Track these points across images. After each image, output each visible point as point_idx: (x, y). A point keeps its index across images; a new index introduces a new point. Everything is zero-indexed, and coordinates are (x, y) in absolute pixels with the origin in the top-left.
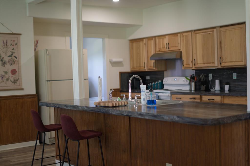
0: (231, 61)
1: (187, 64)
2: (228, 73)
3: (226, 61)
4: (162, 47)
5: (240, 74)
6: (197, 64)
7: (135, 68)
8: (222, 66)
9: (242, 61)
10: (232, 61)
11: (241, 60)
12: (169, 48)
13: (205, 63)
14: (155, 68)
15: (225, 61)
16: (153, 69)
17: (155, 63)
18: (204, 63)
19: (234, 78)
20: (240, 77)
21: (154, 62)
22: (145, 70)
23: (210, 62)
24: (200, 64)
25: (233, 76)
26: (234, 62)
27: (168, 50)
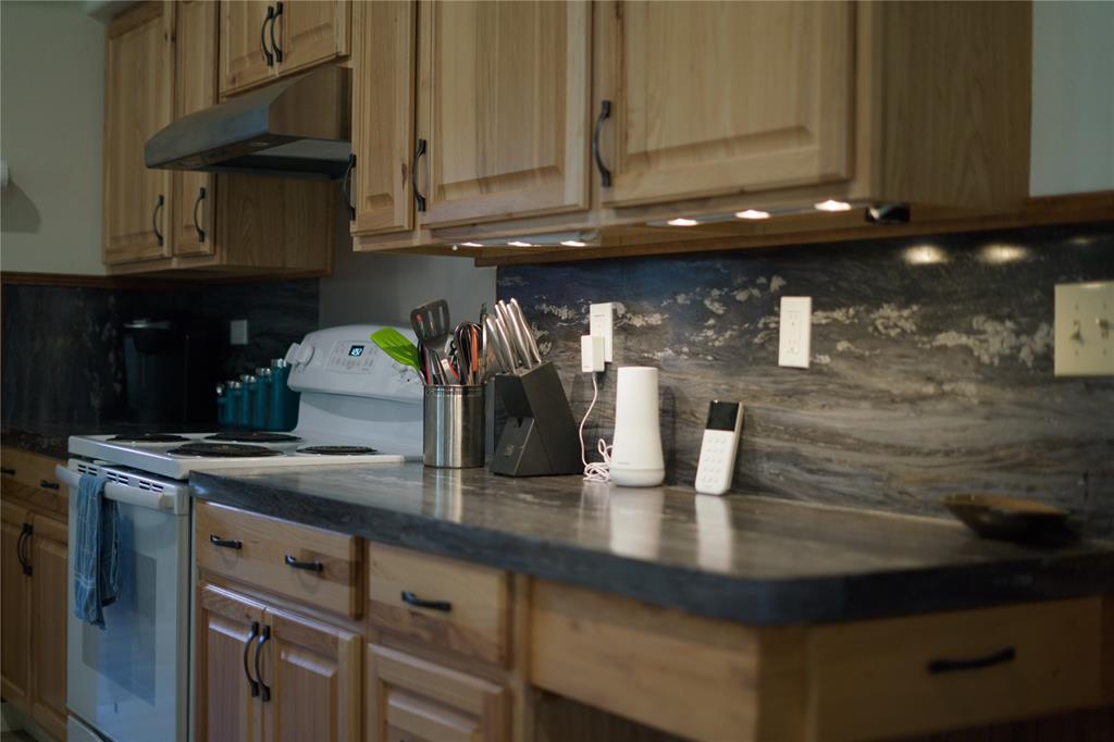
0: (699, 138)
1: (373, 199)
2: (741, 296)
3: (652, 146)
4: (245, 53)
5: (839, 315)
6: (442, 189)
7: (124, 243)
8: (620, 209)
9: (800, 132)
10: (710, 136)
11: (791, 122)
12: (280, 60)
13: (489, 174)
14: (206, 247)
15: (642, 149)
16: (198, 255)
17: (208, 195)
18: (484, 183)
19: (785, 359)
20: (842, 346)
21: (203, 191)
22: (162, 258)
23: (526, 167)
24: (459, 185)
25: (774, 336)
26: (726, 143)
27: (276, 70)
